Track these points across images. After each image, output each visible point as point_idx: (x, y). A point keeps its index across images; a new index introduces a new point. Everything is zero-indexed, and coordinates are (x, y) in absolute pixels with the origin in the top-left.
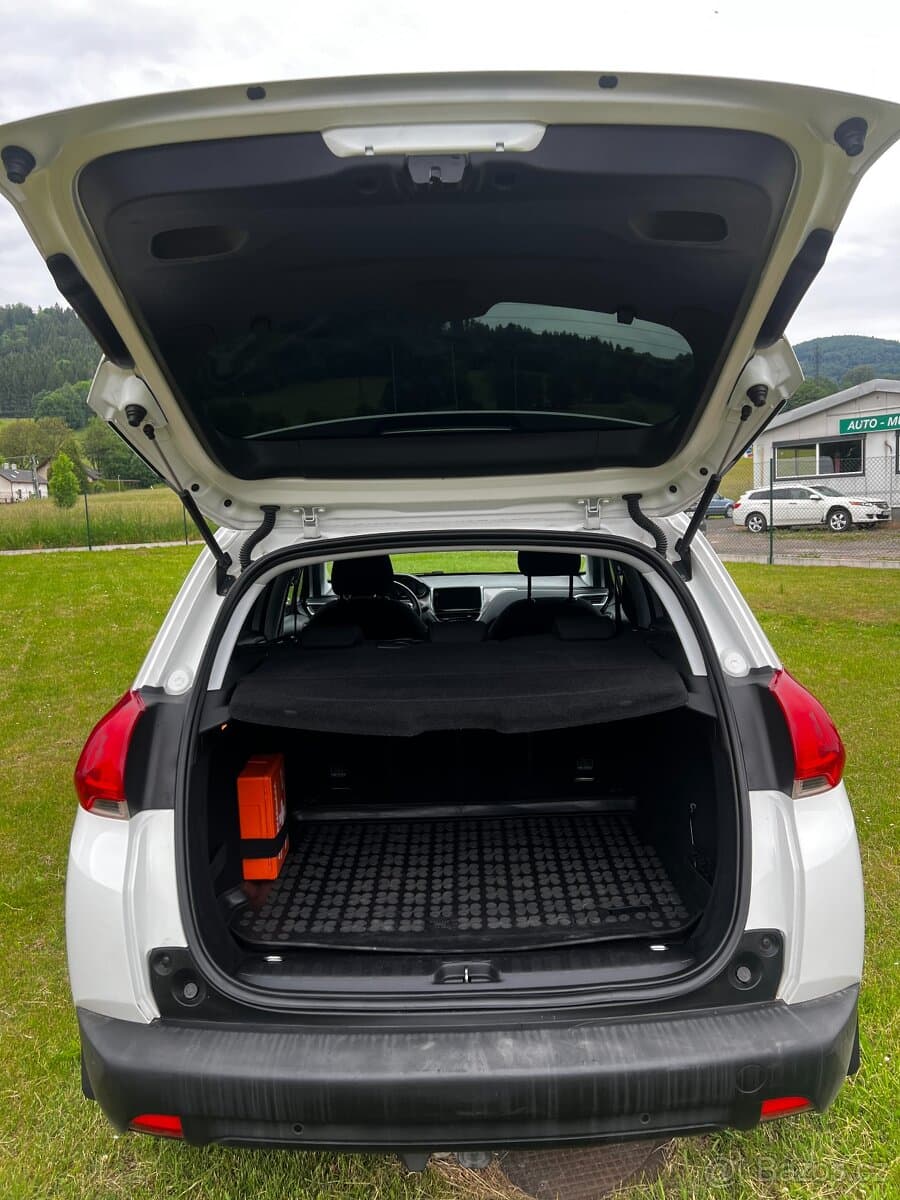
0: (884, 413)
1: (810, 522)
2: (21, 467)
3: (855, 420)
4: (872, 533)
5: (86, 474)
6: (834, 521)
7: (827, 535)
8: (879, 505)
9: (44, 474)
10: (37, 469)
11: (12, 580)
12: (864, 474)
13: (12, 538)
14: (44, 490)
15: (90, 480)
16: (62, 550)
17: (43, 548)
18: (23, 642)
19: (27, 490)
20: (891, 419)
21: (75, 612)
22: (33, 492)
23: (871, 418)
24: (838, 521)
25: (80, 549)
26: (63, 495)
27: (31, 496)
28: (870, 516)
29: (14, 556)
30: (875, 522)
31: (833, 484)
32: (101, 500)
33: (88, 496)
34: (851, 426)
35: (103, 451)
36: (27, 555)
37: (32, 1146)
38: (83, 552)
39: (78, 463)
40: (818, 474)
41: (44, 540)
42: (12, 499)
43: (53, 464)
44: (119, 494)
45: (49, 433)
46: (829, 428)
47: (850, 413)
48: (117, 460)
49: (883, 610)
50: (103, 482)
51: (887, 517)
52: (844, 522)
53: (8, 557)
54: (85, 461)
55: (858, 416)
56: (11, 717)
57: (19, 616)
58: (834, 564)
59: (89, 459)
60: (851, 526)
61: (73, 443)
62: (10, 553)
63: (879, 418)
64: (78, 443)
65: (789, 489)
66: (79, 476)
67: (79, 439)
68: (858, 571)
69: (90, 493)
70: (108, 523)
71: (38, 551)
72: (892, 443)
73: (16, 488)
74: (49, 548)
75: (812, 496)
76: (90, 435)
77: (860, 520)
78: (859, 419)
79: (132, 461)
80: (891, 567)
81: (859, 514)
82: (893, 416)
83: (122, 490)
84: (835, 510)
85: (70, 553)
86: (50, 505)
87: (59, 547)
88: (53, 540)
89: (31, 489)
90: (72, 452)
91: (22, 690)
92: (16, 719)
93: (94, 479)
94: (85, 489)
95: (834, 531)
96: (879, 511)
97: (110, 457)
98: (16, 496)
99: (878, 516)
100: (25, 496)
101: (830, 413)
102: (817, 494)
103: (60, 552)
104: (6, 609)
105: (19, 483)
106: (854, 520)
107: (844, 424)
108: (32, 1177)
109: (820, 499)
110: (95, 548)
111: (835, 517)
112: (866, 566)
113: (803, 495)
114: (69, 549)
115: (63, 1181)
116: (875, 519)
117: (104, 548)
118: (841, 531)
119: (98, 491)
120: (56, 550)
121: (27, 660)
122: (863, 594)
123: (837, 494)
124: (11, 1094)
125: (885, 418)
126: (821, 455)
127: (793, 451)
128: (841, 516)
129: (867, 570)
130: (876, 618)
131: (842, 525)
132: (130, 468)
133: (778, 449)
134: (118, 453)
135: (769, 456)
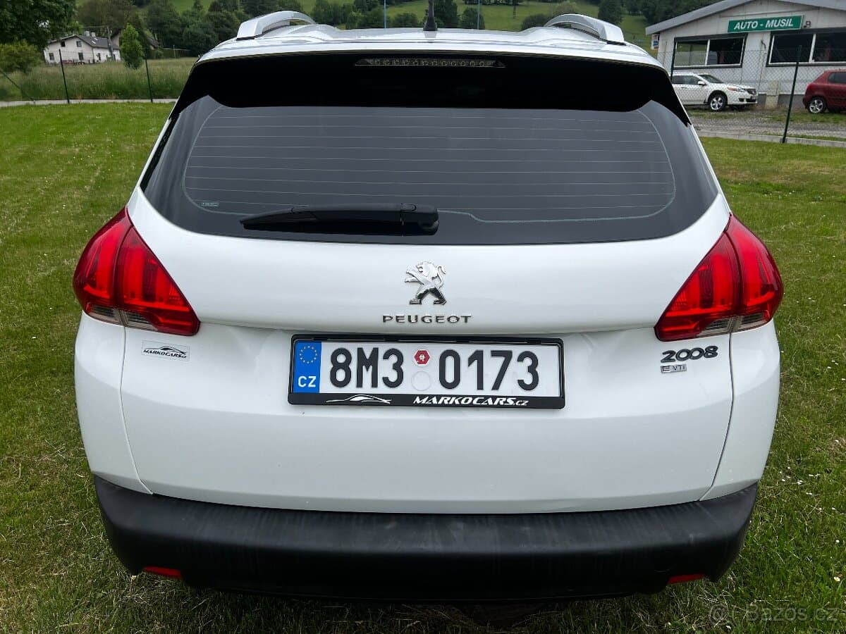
0: (764, 17)
1: (696, 103)
2: (99, 35)
3: (740, 22)
4: (741, 113)
5: (150, 44)
6: (714, 102)
7: (707, 114)
8: (749, 91)
9: (116, 42)
10: (111, 38)
11: (91, 122)
12: (741, 67)
13: (92, 90)
14: (117, 54)
15: (152, 48)
16: (130, 101)
17: (116, 99)
18: (95, 169)
19: (105, 54)
20: (769, 21)
21: (136, 148)
22: (109, 56)
23: (753, 20)
24: (716, 103)
25: (144, 101)
26: (131, 58)
27: (108, 59)
28: (742, 100)
29: (94, 104)
30: (746, 105)
31: (716, 73)
32: (160, 64)
33: (149, 62)
34: (737, 26)
35: (161, 25)
36: (103, 104)
37: (77, 565)
38: (146, 104)
39: (141, 34)
40: (706, 66)
41: (116, 93)
42: (94, 61)
43: (122, 35)
44: (175, 60)
45: (119, 8)
46: (719, 28)
47: (738, 16)
48: (172, 32)
49: (748, 172)
50: (163, 50)
51: (754, 101)
52: (721, 104)
53: (90, 104)
54: (148, 33)
55: (744, 18)
56: (82, 225)
57: (93, 149)
58: (711, 136)
59: (150, 31)
60: (727, 108)
61: (137, 17)
62: (91, 102)
63: (760, 21)
64: (140, 17)
65: (683, 77)
66: (144, 45)
67: (142, 14)
68: (733, 142)
69: (152, 58)
70: (163, 81)
71: (112, 101)
72: (767, 42)
73: (96, 52)
74: (120, 99)
75: (699, 82)
76: (150, 13)
77: (734, 103)
78: (745, 21)
79: (184, 34)
80: (755, 139)
81: (733, 99)
82: (771, 19)
83: (177, 57)
84: (717, 94)
85: (138, 104)
86: (122, 67)
87: (129, 99)
88: (123, 93)
89: (107, 53)
90: (137, 25)
91: (92, 205)
92: (87, 227)
93: (155, 48)
94: (149, 55)
95: (713, 111)
96: (748, 96)
97: (167, 31)
98: (96, 58)
99: (748, 100)
100: (103, 58)
101: (721, 14)
102: (704, 81)
103: (129, 102)
104: (84, 144)
105: (98, 48)
106: (730, 102)
107: (732, 24)
108: (74, 591)
109: (703, 85)
110: (156, 101)
111: (715, 100)
112: (736, 138)
113: (693, 81)
114: (136, 101)
115: (100, 595)
116: (745, 102)
117: (163, 101)
118: (717, 111)
119: (159, 57)
120: (126, 101)
121: (97, 183)
122: (733, 159)
123: (719, 82)
124: (64, 522)
125: (764, 21)
126: (710, 50)
127: (689, 45)
128: (720, 99)
129: (738, 141)
130: (743, 178)
131: (719, 106)
132: (182, 40)
133: (679, 43)
134: (173, 27)
135: (670, 48)
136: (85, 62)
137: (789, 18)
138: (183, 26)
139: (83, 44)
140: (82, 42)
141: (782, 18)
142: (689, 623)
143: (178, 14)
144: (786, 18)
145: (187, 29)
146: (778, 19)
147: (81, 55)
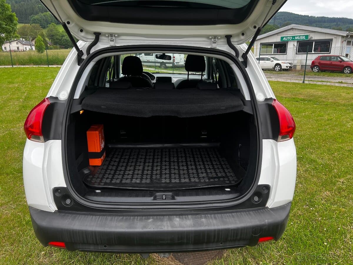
0: (294, 35)
1: (269, 68)
2: (26, 40)
3: (285, 37)
4: (287, 72)
5: (47, 43)
6: (276, 68)
7: (274, 72)
8: (290, 64)
9: (33, 43)
10: (31, 41)
11: (23, 74)
12: (286, 54)
13: (23, 61)
14: (34, 48)
15: (49, 45)
16: (39, 66)
17: (33, 65)
18: (24, 92)
19: (28, 48)
20: (296, 37)
21: (42, 84)
22: (30, 48)
23: (290, 37)
24: (278, 68)
25: (45, 66)
26: (39, 49)
27: (30, 49)
28: (287, 67)
29: (23, 67)
30: (288, 69)
31: (277, 56)
32: (52, 52)
33: (47, 50)
34: (284, 39)
35: (53, 36)
36: (28, 67)
37: (19, 249)
38: (46, 67)
39: (44, 39)
40: (273, 54)
41: (33, 63)
42: (23, 50)
43: (36, 39)
44: (58, 50)
45: (35, 29)
46: (277, 39)
47: (284, 35)
48: (57, 39)
49: (290, 94)
50: (53, 46)
51: (292, 67)
52: (279, 68)
53: (22, 67)
54: (47, 39)
55: (286, 36)
56: (19, 115)
57: (23, 85)
58: (276, 80)
59: (48, 38)
60: (282, 70)
61: (43, 33)
62: (22, 66)
63: (293, 37)
64: (44, 33)
65: (264, 58)
66: (45, 44)
67: (45, 32)
68: (283, 82)
69: (49, 49)
70: (54, 58)
71: (31, 66)
72: (296, 44)
73: (25, 46)
74: (35, 65)
75: (271, 60)
76: (48, 31)
77: (284, 68)
78: (287, 37)
79: (62, 40)
80: (292, 82)
81: (284, 66)
82: (297, 36)
83: (59, 49)
84: (277, 64)
85: (42, 67)
86: (36, 52)
87: (38, 65)
88: (36, 63)
89: (30, 47)
90: (42, 35)
91: (23, 107)
92: (21, 116)
94: (47, 48)
95: (276, 71)
96: (290, 65)
97: (55, 38)
98: (25, 49)
99: (289, 67)
100: (28, 49)
101: (278, 34)
102: (272, 59)
103: (38, 67)
104: (20, 83)
105: (26, 45)
106: (282, 68)
107: (282, 38)
108: (18, 259)
109: (273, 61)
110: (50, 66)
111: (277, 67)
112: (285, 81)
113: (268, 59)
114: (42, 66)
115: (28, 260)
116: (288, 68)
117: (53, 66)
118: (278, 71)
119: (51, 49)
120: (37, 66)
121: (25, 98)
122: (284, 89)
123: (278, 60)
124: (12, 232)
125: (294, 37)
126: (274, 47)
127: (266, 46)
128: (279, 67)
129: (286, 82)
130: (288, 96)
131: (278, 69)
132: (61, 42)
133: (262, 45)
134: (58, 37)
135: (259, 46)
136: (20, 50)
137: (304, 36)
138: (62, 37)
139: (19, 43)
140: (19, 42)
141: (301, 36)
142: (270, 263)
143: (60, 32)
144: (303, 36)
145: (64, 38)
146: (300, 36)
147: (18, 48)
